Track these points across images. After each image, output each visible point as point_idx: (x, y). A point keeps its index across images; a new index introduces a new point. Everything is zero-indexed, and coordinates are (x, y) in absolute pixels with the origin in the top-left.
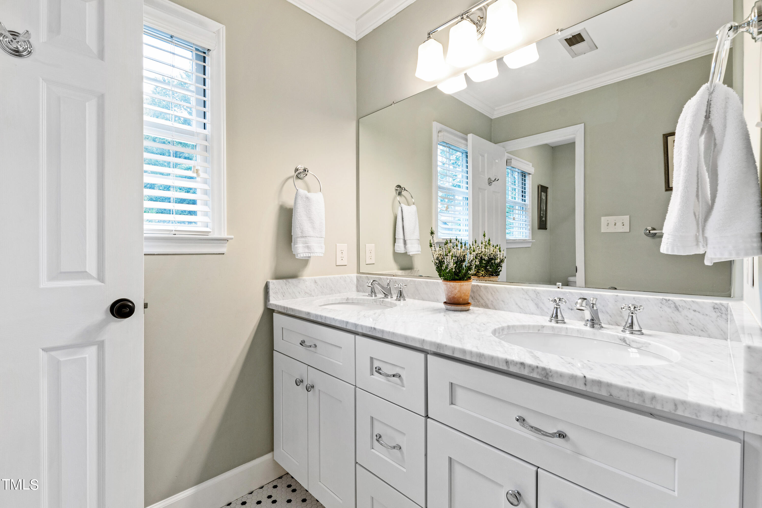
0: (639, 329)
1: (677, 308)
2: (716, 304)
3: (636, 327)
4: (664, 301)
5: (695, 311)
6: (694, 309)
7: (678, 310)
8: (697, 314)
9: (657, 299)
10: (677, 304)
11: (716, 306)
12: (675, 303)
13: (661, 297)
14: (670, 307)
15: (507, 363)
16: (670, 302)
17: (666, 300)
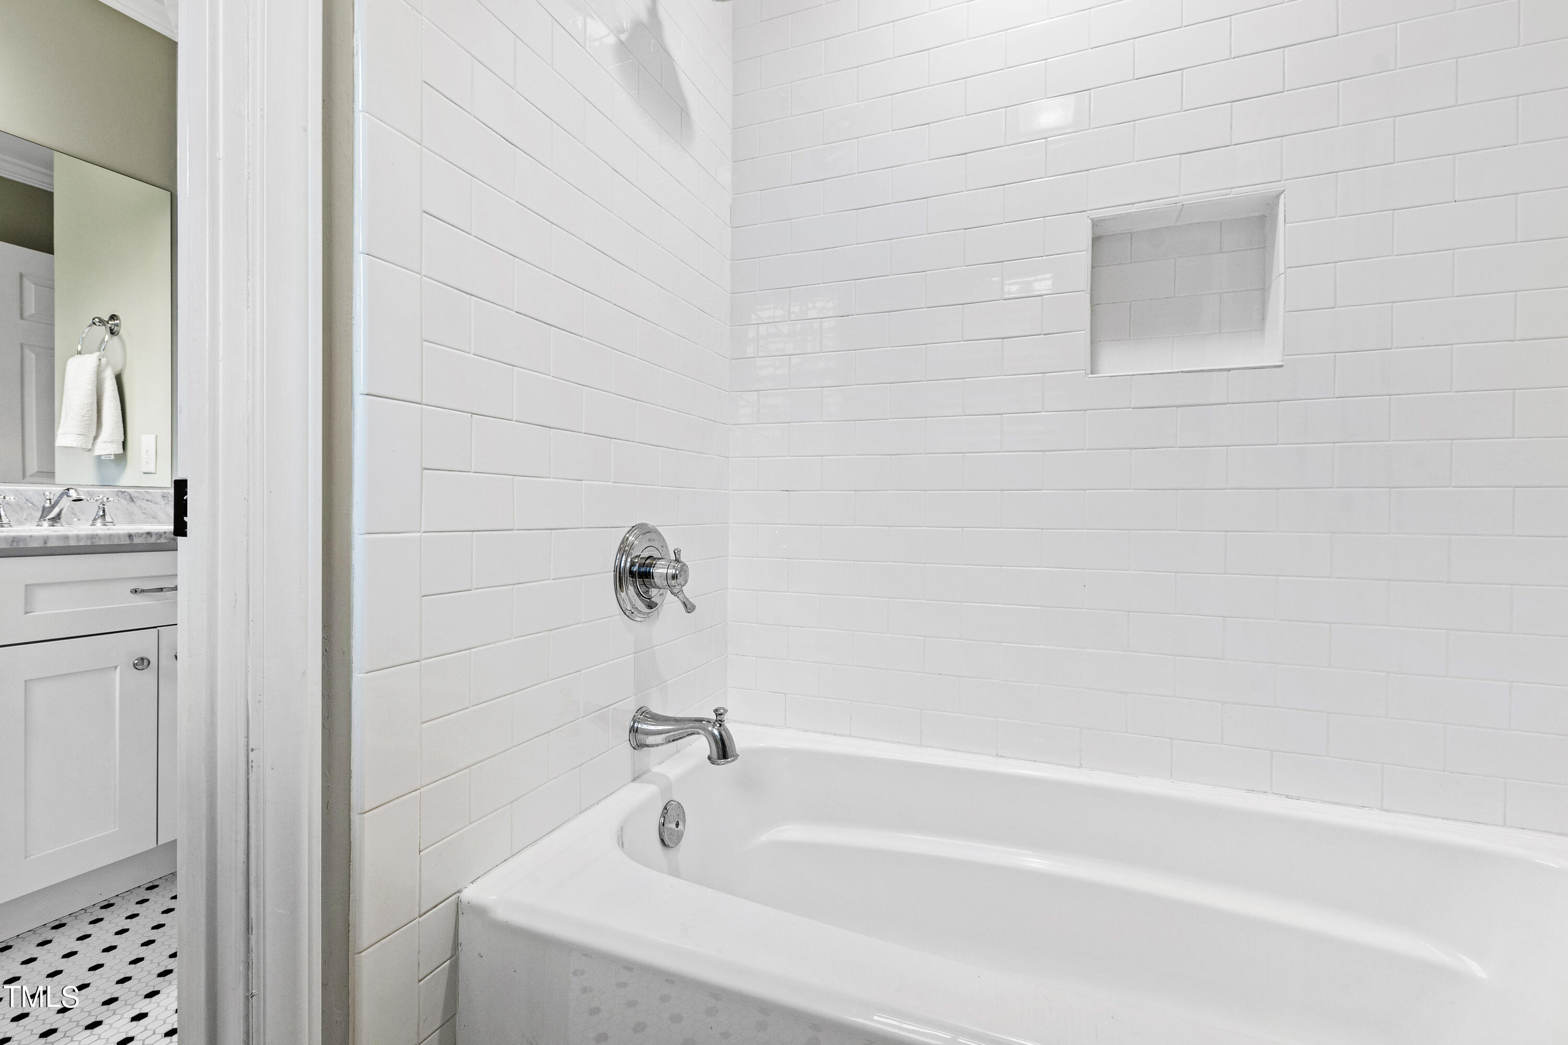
0: (112, 521)
1: (132, 499)
2: (165, 493)
3: (108, 519)
4: (120, 492)
5: (148, 500)
6: (147, 498)
7: (133, 501)
8: (149, 503)
9: (113, 491)
10: (132, 496)
11: (164, 495)
12: (130, 495)
13: (117, 490)
14: (125, 499)
15: (131, 537)
16: (126, 494)
17: (122, 492)
